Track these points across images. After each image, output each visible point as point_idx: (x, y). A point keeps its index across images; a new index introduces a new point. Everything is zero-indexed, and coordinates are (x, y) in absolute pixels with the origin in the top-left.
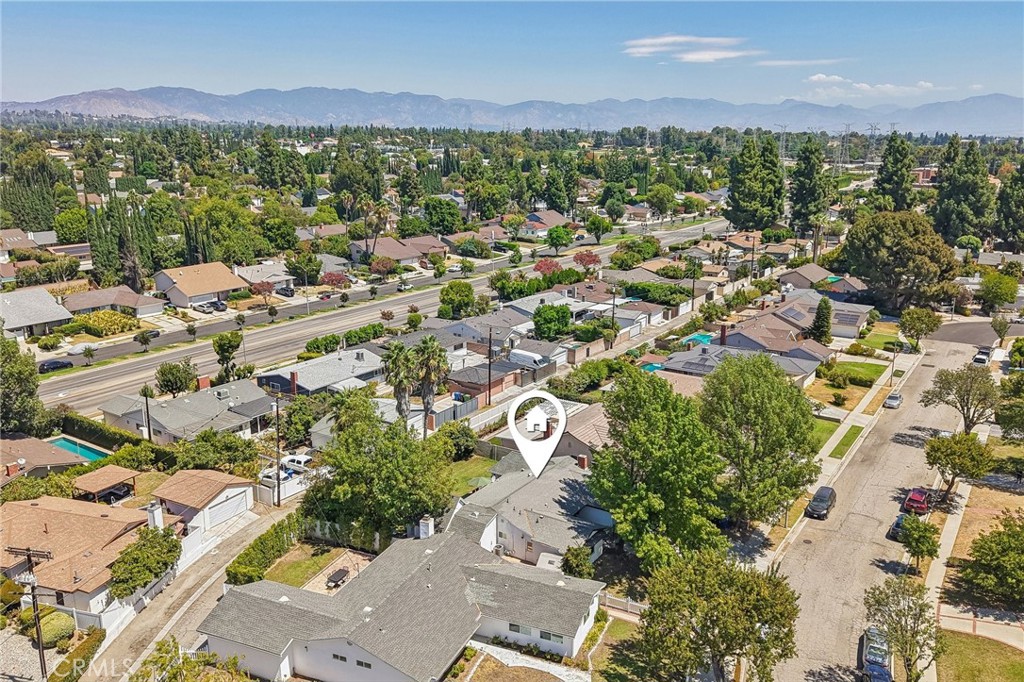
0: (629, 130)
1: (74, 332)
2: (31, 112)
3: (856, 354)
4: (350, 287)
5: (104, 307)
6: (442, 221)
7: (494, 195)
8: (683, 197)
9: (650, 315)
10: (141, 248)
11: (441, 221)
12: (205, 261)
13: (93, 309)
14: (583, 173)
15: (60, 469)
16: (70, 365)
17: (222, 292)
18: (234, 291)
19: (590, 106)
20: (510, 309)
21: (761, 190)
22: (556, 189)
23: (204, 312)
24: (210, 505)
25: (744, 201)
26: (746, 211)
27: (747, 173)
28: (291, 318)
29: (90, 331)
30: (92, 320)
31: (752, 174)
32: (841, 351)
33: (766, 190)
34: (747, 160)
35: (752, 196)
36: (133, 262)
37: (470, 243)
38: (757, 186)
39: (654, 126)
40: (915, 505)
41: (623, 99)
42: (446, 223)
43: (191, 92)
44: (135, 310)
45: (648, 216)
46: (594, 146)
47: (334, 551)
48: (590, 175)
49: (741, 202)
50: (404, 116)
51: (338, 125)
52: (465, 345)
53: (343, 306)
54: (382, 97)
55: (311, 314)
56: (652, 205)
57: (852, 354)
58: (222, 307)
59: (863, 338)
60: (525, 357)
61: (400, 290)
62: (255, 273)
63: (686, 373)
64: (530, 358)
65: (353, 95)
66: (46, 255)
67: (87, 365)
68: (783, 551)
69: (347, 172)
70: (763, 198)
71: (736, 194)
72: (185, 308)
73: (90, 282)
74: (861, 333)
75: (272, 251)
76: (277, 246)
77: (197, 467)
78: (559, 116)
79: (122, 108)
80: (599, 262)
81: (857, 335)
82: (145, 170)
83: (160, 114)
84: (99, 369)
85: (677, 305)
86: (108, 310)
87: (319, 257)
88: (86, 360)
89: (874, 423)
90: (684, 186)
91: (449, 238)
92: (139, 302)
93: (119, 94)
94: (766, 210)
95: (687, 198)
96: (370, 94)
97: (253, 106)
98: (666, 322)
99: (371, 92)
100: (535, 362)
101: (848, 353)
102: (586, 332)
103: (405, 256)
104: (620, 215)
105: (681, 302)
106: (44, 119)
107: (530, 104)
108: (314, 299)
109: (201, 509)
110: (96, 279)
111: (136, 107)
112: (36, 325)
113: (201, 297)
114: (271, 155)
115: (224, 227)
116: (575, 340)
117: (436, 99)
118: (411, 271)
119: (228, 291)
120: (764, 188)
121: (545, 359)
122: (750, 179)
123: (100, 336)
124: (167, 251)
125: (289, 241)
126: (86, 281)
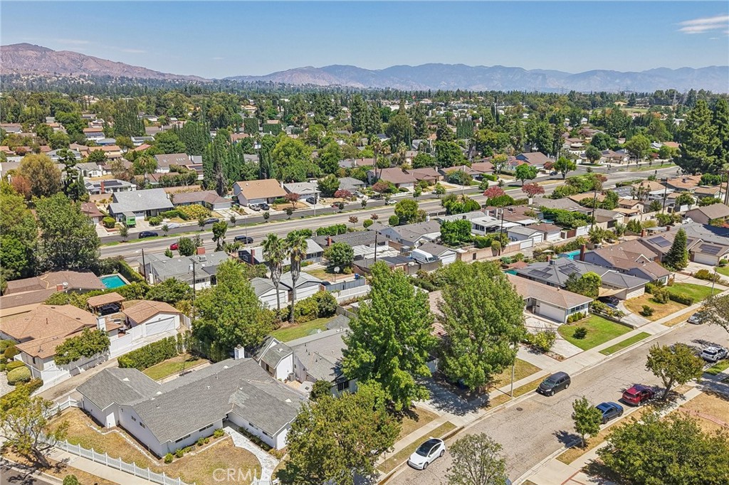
0: (661, 92)
1: (173, 216)
2: (257, 82)
3: (702, 278)
4: (356, 200)
5: (197, 202)
6: (447, 157)
7: (493, 140)
8: (660, 145)
9: (546, 234)
10: (233, 167)
11: (445, 158)
12: (268, 178)
13: (191, 203)
14: (596, 125)
15: (86, 291)
16: (157, 235)
17: (271, 198)
18: (278, 198)
19: (644, 74)
20: (436, 221)
21: (707, 142)
22: (544, 137)
23: (254, 210)
24: (147, 322)
25: (691, 151)
26: (693, 158)
27: (696, 128)
28: (302, 217)
29: (181, 216)
30: (185, 210)
31: (700, 129)
32: (691, 275)
33: (712, 142)
34: (697, 117)
35: (698, 147)
36: (220, 176)
37: (457, 173)
38: (703, 139)
39: (683, 89)
40: (628, 398)
41: (674, 68)
42: (449, 159)
43: (354, 68)
44: (212, 205)
45: (625, 159)
46: (628, 104)
47: (200, 360)
48: (601, 127)
49: (688, 151)
50: (496, 82)
51: (434, 89)
52: (387, 243)
53: (340, 212)
54: (481, 70)
55: (317, 216)
56: (630, 151)
57: (699, 278)
58: (266, 207)
59: (722, 266)
60: (420, 254)
61: (386, 204)
62: (297, 187)
63: (530, 278)
64: (424, 256)
65: (461, 68)
66: (184, 170)
67: (165, 236)
68: (495, 412)
69: (395, 122)
70: (709, 148)
71: (684, 145)
72: (245, 206)
73: (202, 187)
74: (720, 263)
75: (321, 174)
76: (325, 172)
77: (154, 300)
78: (618, 81)
79: (311, 79)
80: (543, 192)
81: (717, 263)
82: (289, 119)
83: (333, 83)
84: (171, 238)
85: (576, 228)
86: (200, 205)
87: (339, 179)
88: (164, 233)
89: (667, 332)
90: (672, 137)
91: (444, 170)
92: (216, 201)
93: (310, 71)
94: (711, 159)
95: (663, 147)
96: (472, 68)
97: (392, 77)
98: (562, 240)
99: (474, 66)
100: (426, 259)
101: (696, 277)
102: (483, 241)
103: (404, 182)
104: (597, 158)
105: (580, 225)
106: (263, 86)
107: (594, 73)
108: (328, 206)
109: (139, 324)
110: (205, 186)
111: (319, 79)
112: (153, 210)
113: (256, 201)
114: (359, 110)
115: (292, 157)
116: (475, 247)
117: (520, 70)
118: (404, 191)
119: (274, 198)
120: (710, 140)
121: (435, 258)
122: (698, 133)
123: (185, 220)
124: (249, 170)
125: (333, 168)
126: (199, 186)
